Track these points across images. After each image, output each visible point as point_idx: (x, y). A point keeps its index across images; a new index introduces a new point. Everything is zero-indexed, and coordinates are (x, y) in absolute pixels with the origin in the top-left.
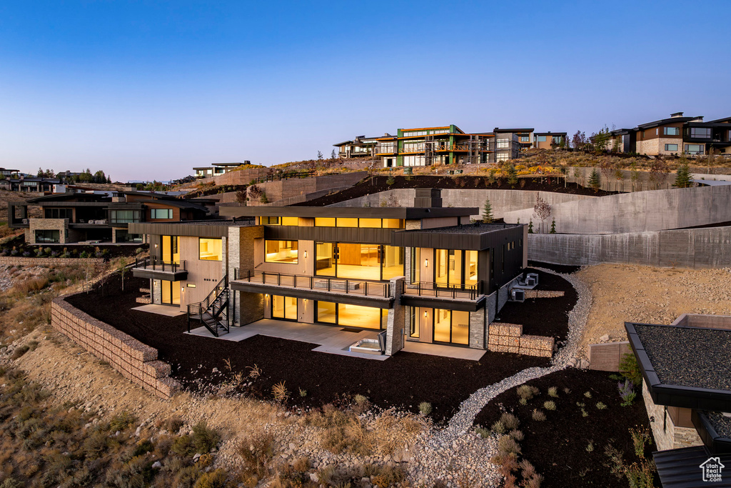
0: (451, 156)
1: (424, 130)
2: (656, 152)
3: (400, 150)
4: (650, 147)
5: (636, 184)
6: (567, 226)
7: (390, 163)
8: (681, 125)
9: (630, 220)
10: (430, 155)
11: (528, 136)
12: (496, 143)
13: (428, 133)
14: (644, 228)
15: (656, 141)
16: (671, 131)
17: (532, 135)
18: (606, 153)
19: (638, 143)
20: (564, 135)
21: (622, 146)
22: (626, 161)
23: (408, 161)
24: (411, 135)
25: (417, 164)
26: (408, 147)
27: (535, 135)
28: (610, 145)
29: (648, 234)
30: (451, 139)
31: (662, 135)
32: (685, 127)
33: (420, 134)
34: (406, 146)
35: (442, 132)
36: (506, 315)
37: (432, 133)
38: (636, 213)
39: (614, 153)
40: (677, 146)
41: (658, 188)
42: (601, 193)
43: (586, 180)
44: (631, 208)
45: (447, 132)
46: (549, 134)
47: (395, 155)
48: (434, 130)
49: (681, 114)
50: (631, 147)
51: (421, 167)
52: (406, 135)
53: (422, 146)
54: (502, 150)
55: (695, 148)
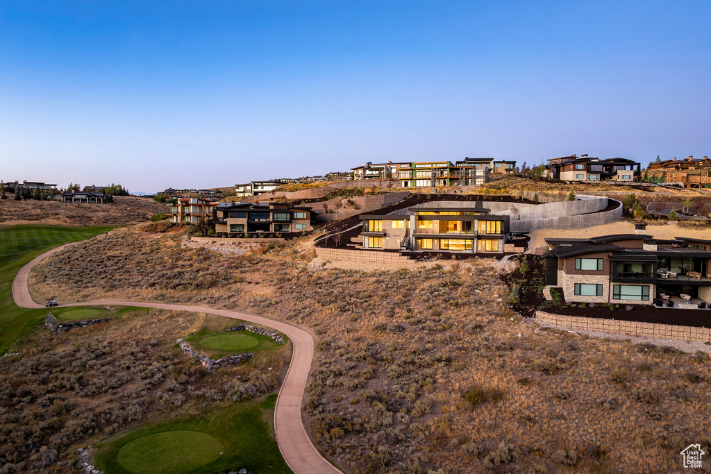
0: (447, 181)
1: (429, 164)
2: (571, 180)
3: (414, 176)
4: (568, 175)
5: (553, 199)
6: (524, 217)
7: (406, 184)
8: (585, 163)
9: (549, 213)
10: (434, 179)
11: (489, 163)
12: (475, 172)
13: (432, 166)
14: (554, 216)
15: (571, 172)
16: (580, 166)
17: (492, 162)
18: (542, 179)
19: (561, 173)
20: (514, 163)
21: (552, 175)
22: (553, 185)
23: (419, 183)
24: (421, 166)
25: (425, 185)
26: (419, 175)
27: (494, 163)
28: (545, 173)
29: (555, 218)
30: (448, 170)
31: (575, 169)
32: (588, 164)
33: (427, 166)
34: (418, 173)
35: (441, 166)
37: (434, 166)
38: (551, 211)
39: (546, 180)
40: (583, 176)
41: (562, 201)
42: (539, 203)
43: (532, 198)
44: (549, 209)
45: (445, 165)
46: (504, 162)
47: (411, 179)
48: (436, 163)
49: (587, 155)
50: (557, 176)
51: (427, 187)
52: (417, 166)
53: (430, 174)
54: (479, 177)
55: (593, 177)
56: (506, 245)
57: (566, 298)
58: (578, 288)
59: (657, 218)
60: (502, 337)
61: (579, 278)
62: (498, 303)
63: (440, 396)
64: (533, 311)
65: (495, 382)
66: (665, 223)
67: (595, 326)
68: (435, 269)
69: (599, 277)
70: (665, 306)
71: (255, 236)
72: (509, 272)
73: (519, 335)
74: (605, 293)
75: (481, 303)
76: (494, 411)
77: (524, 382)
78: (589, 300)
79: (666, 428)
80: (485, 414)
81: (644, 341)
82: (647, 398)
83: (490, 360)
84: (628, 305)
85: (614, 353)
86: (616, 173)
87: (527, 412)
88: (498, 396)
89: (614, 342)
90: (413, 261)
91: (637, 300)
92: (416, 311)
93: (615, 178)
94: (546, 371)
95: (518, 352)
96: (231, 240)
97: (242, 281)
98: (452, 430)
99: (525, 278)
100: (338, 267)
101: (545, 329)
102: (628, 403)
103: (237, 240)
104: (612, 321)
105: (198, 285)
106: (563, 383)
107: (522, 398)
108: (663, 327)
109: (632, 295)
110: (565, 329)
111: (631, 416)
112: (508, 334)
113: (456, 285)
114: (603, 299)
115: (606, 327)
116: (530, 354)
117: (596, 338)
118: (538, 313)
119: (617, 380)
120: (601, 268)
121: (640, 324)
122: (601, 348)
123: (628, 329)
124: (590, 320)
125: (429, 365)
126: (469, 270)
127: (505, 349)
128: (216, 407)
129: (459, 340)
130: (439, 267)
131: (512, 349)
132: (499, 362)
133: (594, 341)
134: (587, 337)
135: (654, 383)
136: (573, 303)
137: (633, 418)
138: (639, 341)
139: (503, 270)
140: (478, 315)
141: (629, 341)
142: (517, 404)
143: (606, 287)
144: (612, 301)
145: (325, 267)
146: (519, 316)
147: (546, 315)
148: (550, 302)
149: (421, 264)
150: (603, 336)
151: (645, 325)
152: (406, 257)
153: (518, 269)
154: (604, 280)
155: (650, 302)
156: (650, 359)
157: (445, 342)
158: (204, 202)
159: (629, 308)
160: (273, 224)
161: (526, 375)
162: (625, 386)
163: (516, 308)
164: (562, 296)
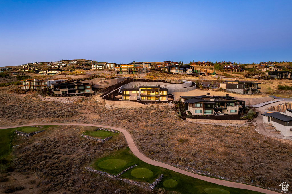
0: (133, 72)
2: (175, 72)
4: (173, 71)
7: (118, 73)
8: (178, 67)
9: (177, 87)
10: (129, 72)
11: (142, 64)
16: (177, 68)
19: (171, 70)
21: (167, 70)
24: (124, 66)
27: (144, 63)
29: (179, 89)
31: (175, 69)
32: (179, 67)
33: (126, 66)
34: (122, 69)
36: (169, 97)
37: (129, 67)
40: (178, 71)
43: (169, 81)
45: (133, 67)
46: (147, 63)
47: (120, 71)
50: (169, 71)
53: (127, 70)
55: (181, 71)
56: (168, 98)
57: (193, 114)
58: (196, 111)
59: (206, 88)
60: (181, 126)
61: (196, 109)
62: (175, 116)
63: (173, 142)
64: (185, 118)
65: (185, 137)
66: (208, 90)
67: (202, 121)
68: (151, 107)
69: (201, 108)
70: (217, 115)
71: (74, 96)
72: (173, 107)
73: (185, 125)
74: (202, 112)
75: (171, 117)
76: (187, 144)
77: (191, 136)
78: (199, 114)
79: (224, 143)
80: (186, 145)
81: (215, 124)
82: (219, 137)
83: (181, 132)
84: (209, 115)
85: (209, 128)
86: (187, 70)
87: (195, 143)
88: (187, 140)
89: (208, 125)
90: (143, 104)
91: (210, 114)
92: (154, 120)
93: (187, 72)
94: (195, 133)
95: (187, 129)
96: (65, 98)
97: (82, 113)
98: (180, 149)
99: (179, 109)
100: (117, 107)
101: (191, 123)
102: (216, 139)
103: (68, 97)
104: (206, 120)
105: (67, 116)
106: (200, 136)
107: (192, 140)
108: (218, 120)
109: (209, 112)
110: (195, 122)
111: (217, 141)
112: (182, 125)
113: (161, 112)
114: (202, 114)
115: (205, 121)
116: (190, 129)
117: (203, 124)
118: (187, 119)
119: (212, 134)
120: (201, 106)
121: (213, 120)
122: (205, 126)
123: (210, 121)
124: (201, 120)
125: (166, 135)
126: (162, 106)
127: (183, 129)
128: (113, 152)
129: (170, 127)
130: (153, 106)
131: (185, 129)
132: (183, 132)
133: (203, 125)
134: (201, 124)
135: (220, 134)
136: (195, 115)
137: (217, 142)
138: (213, 124)
139: (171, 106)
140: (172, 120)
141: (211, 124)
142: (192, 141)
143: (202, 111)
144: (204, 114)
145: (112, 107)
146: (182, 120)
147: (190, 119)
148: (189, 115)
149: (146, 105)
150: (205, 124)
151: (214, 120)
152: (141, 103)
153: (176, 106)
154: (202, 109)
155: (213, 114)
156: (217, 128)
157: (167, 128)
158: (39, 81)
159: (209, 116)
160: (78, 90)
161: (191, 135)
162: (214, 135)
163: (181, 117)
164: (191, 113)
